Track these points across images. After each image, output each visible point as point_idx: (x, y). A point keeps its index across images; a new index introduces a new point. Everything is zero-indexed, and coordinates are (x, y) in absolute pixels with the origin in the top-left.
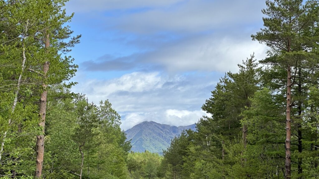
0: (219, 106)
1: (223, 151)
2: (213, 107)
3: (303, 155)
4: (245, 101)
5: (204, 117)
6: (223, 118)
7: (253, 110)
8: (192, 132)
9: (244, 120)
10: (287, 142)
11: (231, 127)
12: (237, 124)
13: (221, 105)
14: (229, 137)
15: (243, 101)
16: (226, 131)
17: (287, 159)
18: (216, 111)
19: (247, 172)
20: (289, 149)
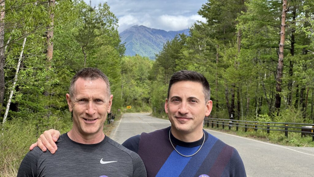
0: (215, 11)
1: (218, 55)
2: (209, 12)
3: (295, 58)
4: (241, 7)
5: (198, 21)
6: (219, 22)
7: (249, 15)
8: (185, 36)
9: (239, 25)
10: (281, 46)
11: (226, 32)
12: (231, 29)
13: (217, 10)
14: (224, 41)
15: (239, 7)
16: (221, 35)
17: (280, 62)
18: (212, 16)
19: (240, 75)
20: (282, 52)
